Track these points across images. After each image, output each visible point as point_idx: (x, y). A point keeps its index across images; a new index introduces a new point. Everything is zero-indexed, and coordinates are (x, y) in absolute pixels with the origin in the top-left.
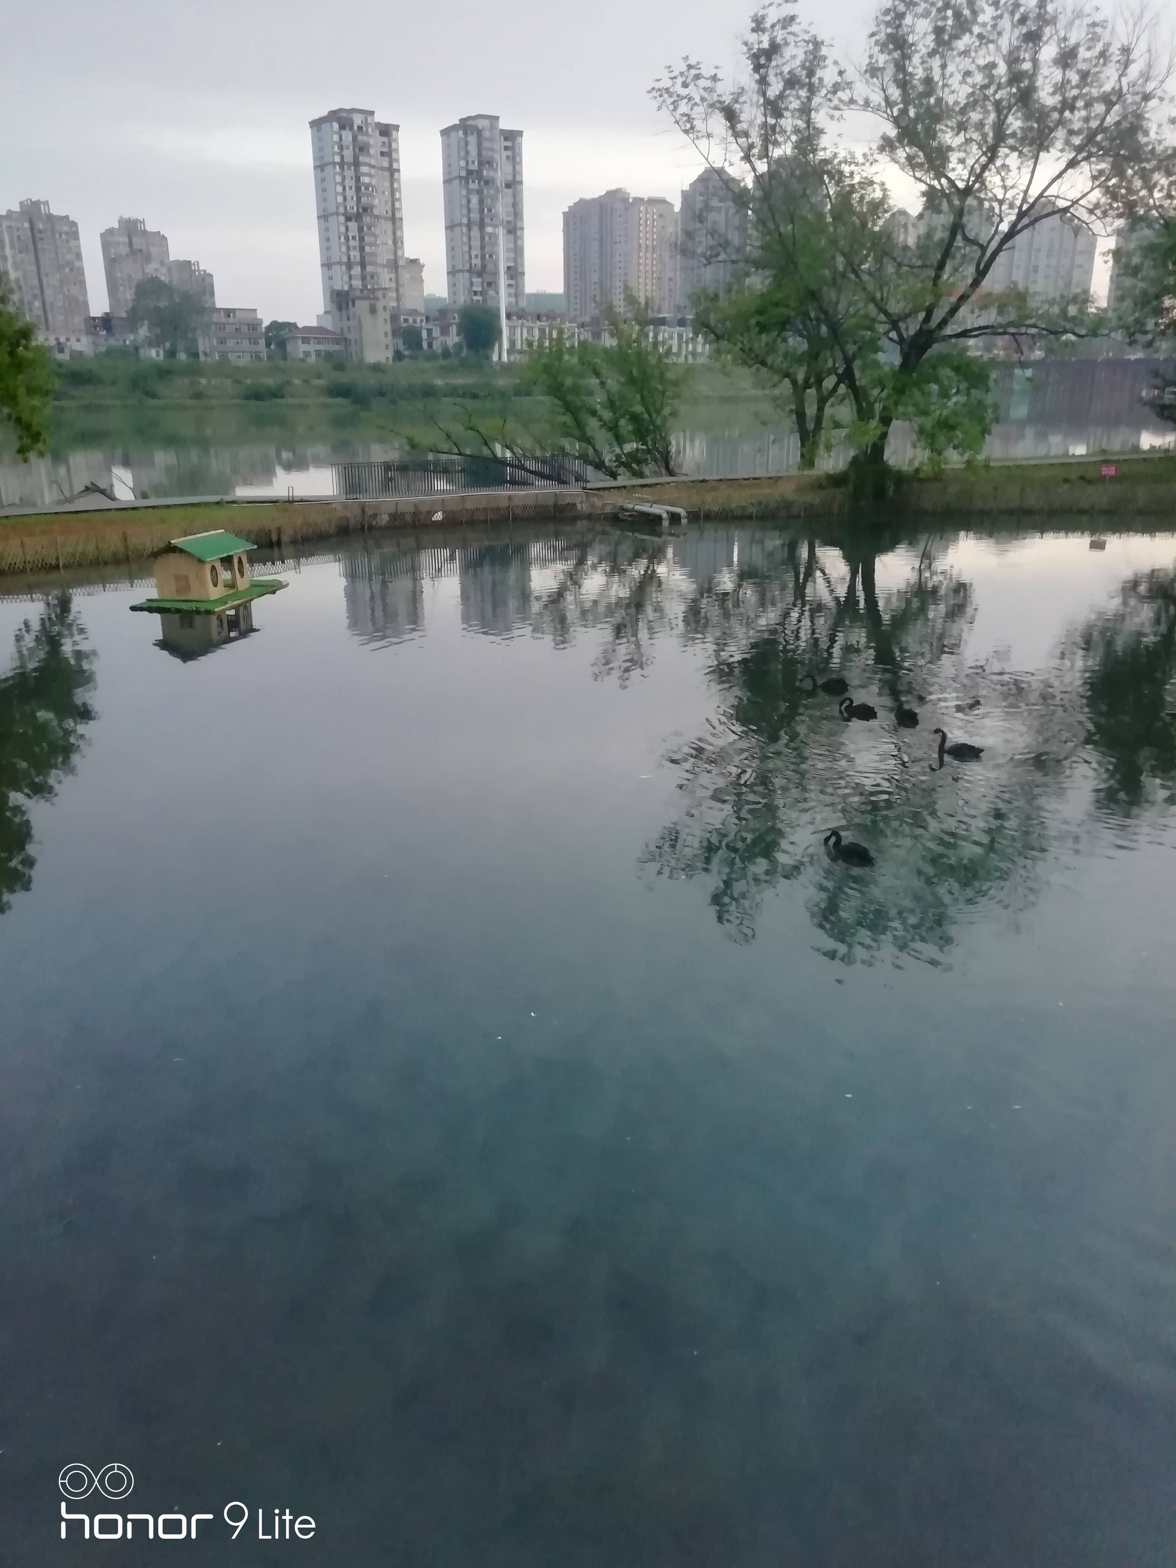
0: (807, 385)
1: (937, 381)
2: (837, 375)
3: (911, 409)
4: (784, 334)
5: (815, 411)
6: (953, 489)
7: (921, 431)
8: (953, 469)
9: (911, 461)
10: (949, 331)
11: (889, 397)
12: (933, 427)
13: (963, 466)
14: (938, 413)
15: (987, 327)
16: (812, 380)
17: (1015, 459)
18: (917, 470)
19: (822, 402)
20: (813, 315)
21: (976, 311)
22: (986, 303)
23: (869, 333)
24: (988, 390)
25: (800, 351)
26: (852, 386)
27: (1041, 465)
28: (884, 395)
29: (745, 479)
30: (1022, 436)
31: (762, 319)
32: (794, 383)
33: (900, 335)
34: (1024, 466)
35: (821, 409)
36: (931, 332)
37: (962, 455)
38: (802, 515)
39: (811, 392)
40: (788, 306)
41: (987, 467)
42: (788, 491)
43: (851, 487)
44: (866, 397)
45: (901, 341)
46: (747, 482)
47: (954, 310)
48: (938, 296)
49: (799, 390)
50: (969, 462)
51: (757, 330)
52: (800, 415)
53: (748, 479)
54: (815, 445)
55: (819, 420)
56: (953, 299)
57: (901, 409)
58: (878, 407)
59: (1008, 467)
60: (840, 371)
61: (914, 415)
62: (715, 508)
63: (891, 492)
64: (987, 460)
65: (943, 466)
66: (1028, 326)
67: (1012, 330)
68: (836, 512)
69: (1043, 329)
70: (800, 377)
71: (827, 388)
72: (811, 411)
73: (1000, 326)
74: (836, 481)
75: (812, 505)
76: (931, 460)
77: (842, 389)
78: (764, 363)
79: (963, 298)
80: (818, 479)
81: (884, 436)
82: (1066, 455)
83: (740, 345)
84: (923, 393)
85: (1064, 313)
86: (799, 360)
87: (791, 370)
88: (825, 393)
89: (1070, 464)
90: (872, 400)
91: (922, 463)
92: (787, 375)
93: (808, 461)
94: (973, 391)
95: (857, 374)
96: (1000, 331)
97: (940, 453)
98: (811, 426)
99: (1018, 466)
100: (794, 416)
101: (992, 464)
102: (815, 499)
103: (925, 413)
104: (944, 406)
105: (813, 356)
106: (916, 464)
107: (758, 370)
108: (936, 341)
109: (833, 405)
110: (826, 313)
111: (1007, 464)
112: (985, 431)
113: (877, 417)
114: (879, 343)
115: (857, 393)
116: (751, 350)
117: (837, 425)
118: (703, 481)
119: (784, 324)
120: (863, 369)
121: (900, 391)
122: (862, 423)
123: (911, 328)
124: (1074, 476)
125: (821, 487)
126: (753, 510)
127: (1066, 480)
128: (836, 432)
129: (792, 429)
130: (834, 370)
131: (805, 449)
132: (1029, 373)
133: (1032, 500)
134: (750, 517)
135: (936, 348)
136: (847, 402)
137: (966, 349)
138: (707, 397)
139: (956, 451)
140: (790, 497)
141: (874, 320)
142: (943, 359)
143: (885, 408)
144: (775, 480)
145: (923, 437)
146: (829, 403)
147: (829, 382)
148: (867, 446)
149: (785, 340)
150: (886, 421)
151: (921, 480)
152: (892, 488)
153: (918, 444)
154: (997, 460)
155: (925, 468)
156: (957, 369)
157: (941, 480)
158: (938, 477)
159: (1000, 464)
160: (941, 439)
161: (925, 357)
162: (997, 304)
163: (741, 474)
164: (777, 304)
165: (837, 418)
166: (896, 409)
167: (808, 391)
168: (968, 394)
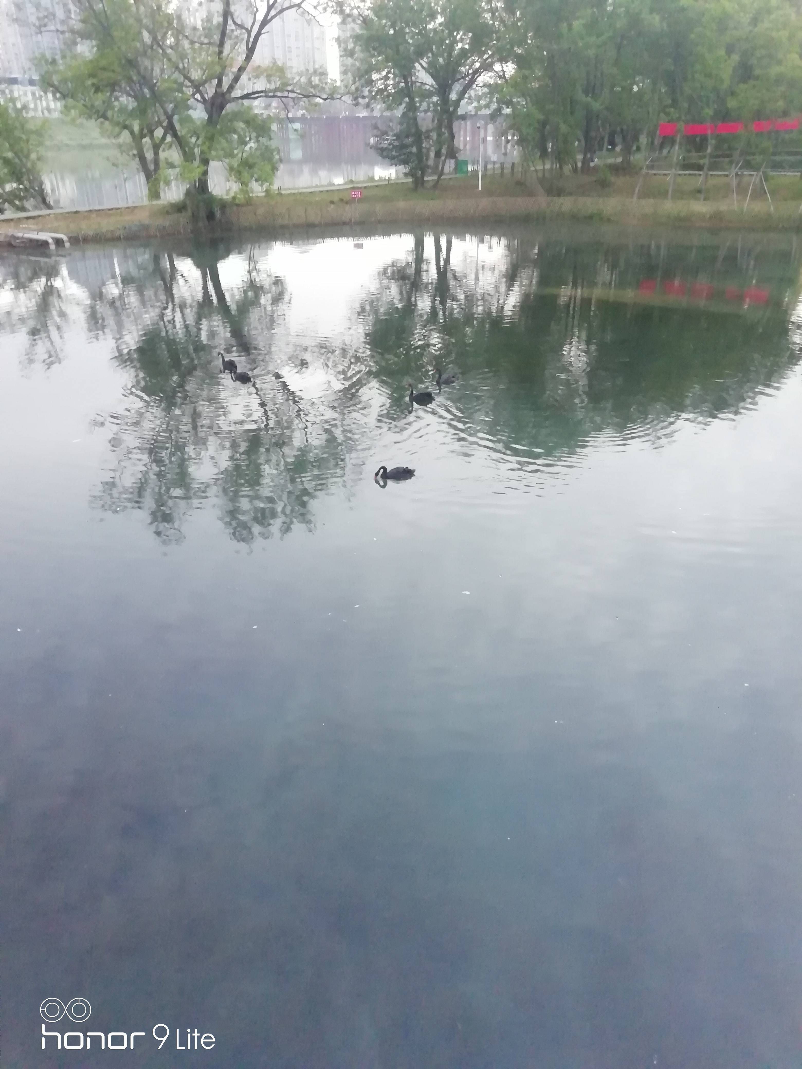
0: (142, 136)
1: (235, 132)
2: (163, 127)
3: (221, 153)
4: (117, 94)
5: (152, 155)
6: (261, 211)
7: (231, 169)
8: (257, 197)
9: (228, 192)
10: (237, 93)
11: (204, 143)
12: (238, 166)
13: (263, 194)
14: (240, 155)
15: (261, 92)
16: (145, 131)
17: (298, 189)
18: (234, 198)
19: (156, 148)
20: (135, 78)
21: (252, 79)
22: (258, 72)
23: (180, 95)
24: (271, 139)
25: (130, 107)
26: (175, 135)
27: (314, 192)
28: (200, 142)
29: (109, 210)
30: (301, 171)
31: (95, 81)
32: (132, 132)
33: (202, 96)
34: (304, 193)
35: (156, 154)
36: (223, 95)
37: (262, 186)
38: (158, 235)
39: (146, 140)
40: (113, 71)
41: (280, 194)
42: (143, 217)
43: (189, 213)
44: (188, 143)
45: (204, 101)
46: (111, 212)
47: (236, 79)
48: (224, 67)
49: (137, 138)
50: (267, 191)
51: (93, 90)
52: (142, 158)
53: (112, 209)
54: (157, 181)
55: (156, 161)
56: (235, 70)
57: (213, 153)
58: (197, 151)
59: (294, 194)
60: (165, 124)
61: (224, 157)
62: (91, 233)
63: (218, 214)
64: (280, 190)
65: (251, 195)
66: (289, 91)
67: (279, 94)
68: (182, 231)
69: (299, 94)
70: (136, 128)
71: (158, 138)
72: (149, 155)
73: (270, 91)
74: (179, 208)
75: (164, 227)
76: (242, 190)
77: (169, 139)
78: (105, 117)
79: (241, 70)
80: (164, 207)
81: (205, 173)
82: (331, 184)
83: (82, 102)
84: (227, 141)
85: (310, 81)
86: (132, 114)
87: (127, 123)
88: (158, 142)
89: (332, 191)
90: (192, 145)
91: (235, 193)
92: (125, 127)
93: (155, 194)
94: (260, 139)
95: (177, 126)
96: (271, 94)
97: (247, 185)
98: (152, 167)
99: (300, 193)
100: (137, 159)
101: (283, 192)
102: (166, 222)
103: (232, 155)
104: (243, 151)
105: (141, 111)
106: (232, 194)
107: (102, 123)
108: (229, 101)
109: (164, 150)
110: (144, 78)
111: (293, 191)
112: (274, 169)
113: (198, 159)
114: (189, 102)
115: (180, 142)
116: (93, 106)
117: (171, 165)
118: (76, 212)
119: (113, 86)
120: (181, 121)
121: (211, 139)
122: (187, 163)
123: (210, 90)
124: (336, 199)
125: (168, 213)
126: (120, 233)
127: (332, 202)
128: (170, 171)
129: (138, 169)
130: (159, 123)
131: (150, 184)
132: (297, 126)
133: (314, 217)
134: (119, 239)
135: (230, 107)
136: (174, 147)
137: (250, 108)
138: (67, 145)
139: (257, 183)
140: (147, 222)
141: (182, 85)
142: (236, 116)
143: (202, 152)
144: (132, 210)
145: (233, 173)
146: (161, 150)
147: (159, 133)
148: (195, 181)
149: (117, 99)
150: (205, 162)
151: (238, 205)
152: (219, 212)
153: (230, 179)
154: (285, 189)
155: (238, 196)
156: (247, 122)
157: (251, 205)
158: (249, 202)
159: (289, 192)
160: (245, 175)
161: (224, 112)
162: (265, 74)
163: (106, 206)
164: (104, 69)
165: (170, 160)
166: (210, 153)
167: (144, 140)
168: (258, 141)
